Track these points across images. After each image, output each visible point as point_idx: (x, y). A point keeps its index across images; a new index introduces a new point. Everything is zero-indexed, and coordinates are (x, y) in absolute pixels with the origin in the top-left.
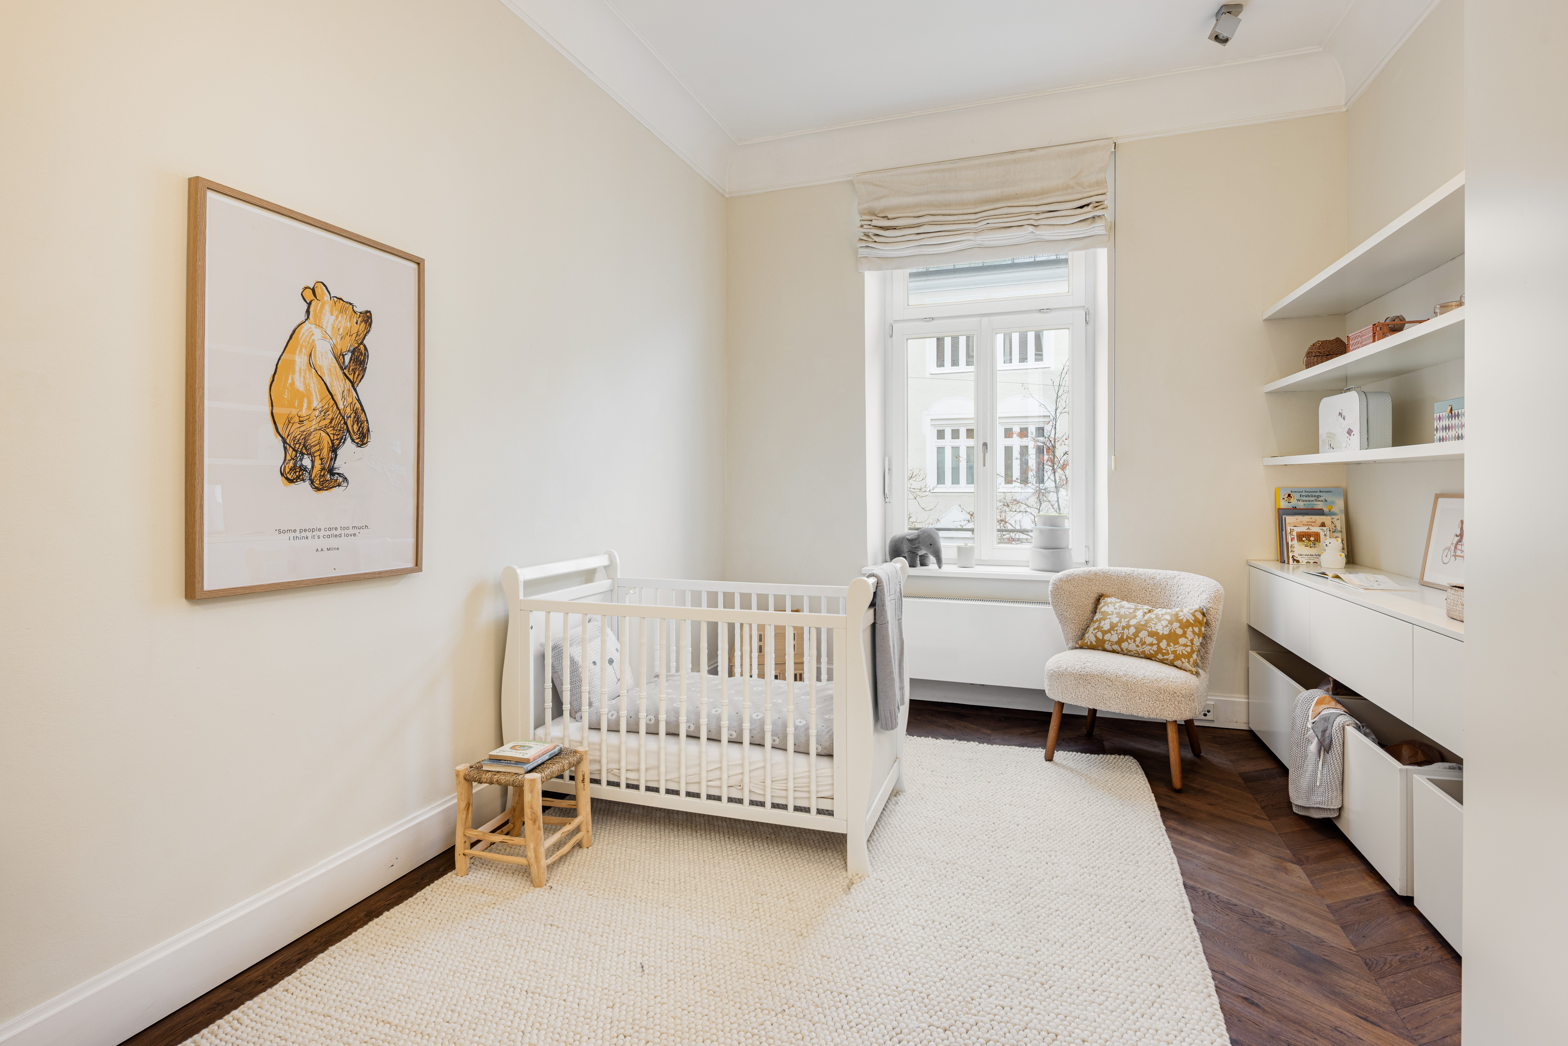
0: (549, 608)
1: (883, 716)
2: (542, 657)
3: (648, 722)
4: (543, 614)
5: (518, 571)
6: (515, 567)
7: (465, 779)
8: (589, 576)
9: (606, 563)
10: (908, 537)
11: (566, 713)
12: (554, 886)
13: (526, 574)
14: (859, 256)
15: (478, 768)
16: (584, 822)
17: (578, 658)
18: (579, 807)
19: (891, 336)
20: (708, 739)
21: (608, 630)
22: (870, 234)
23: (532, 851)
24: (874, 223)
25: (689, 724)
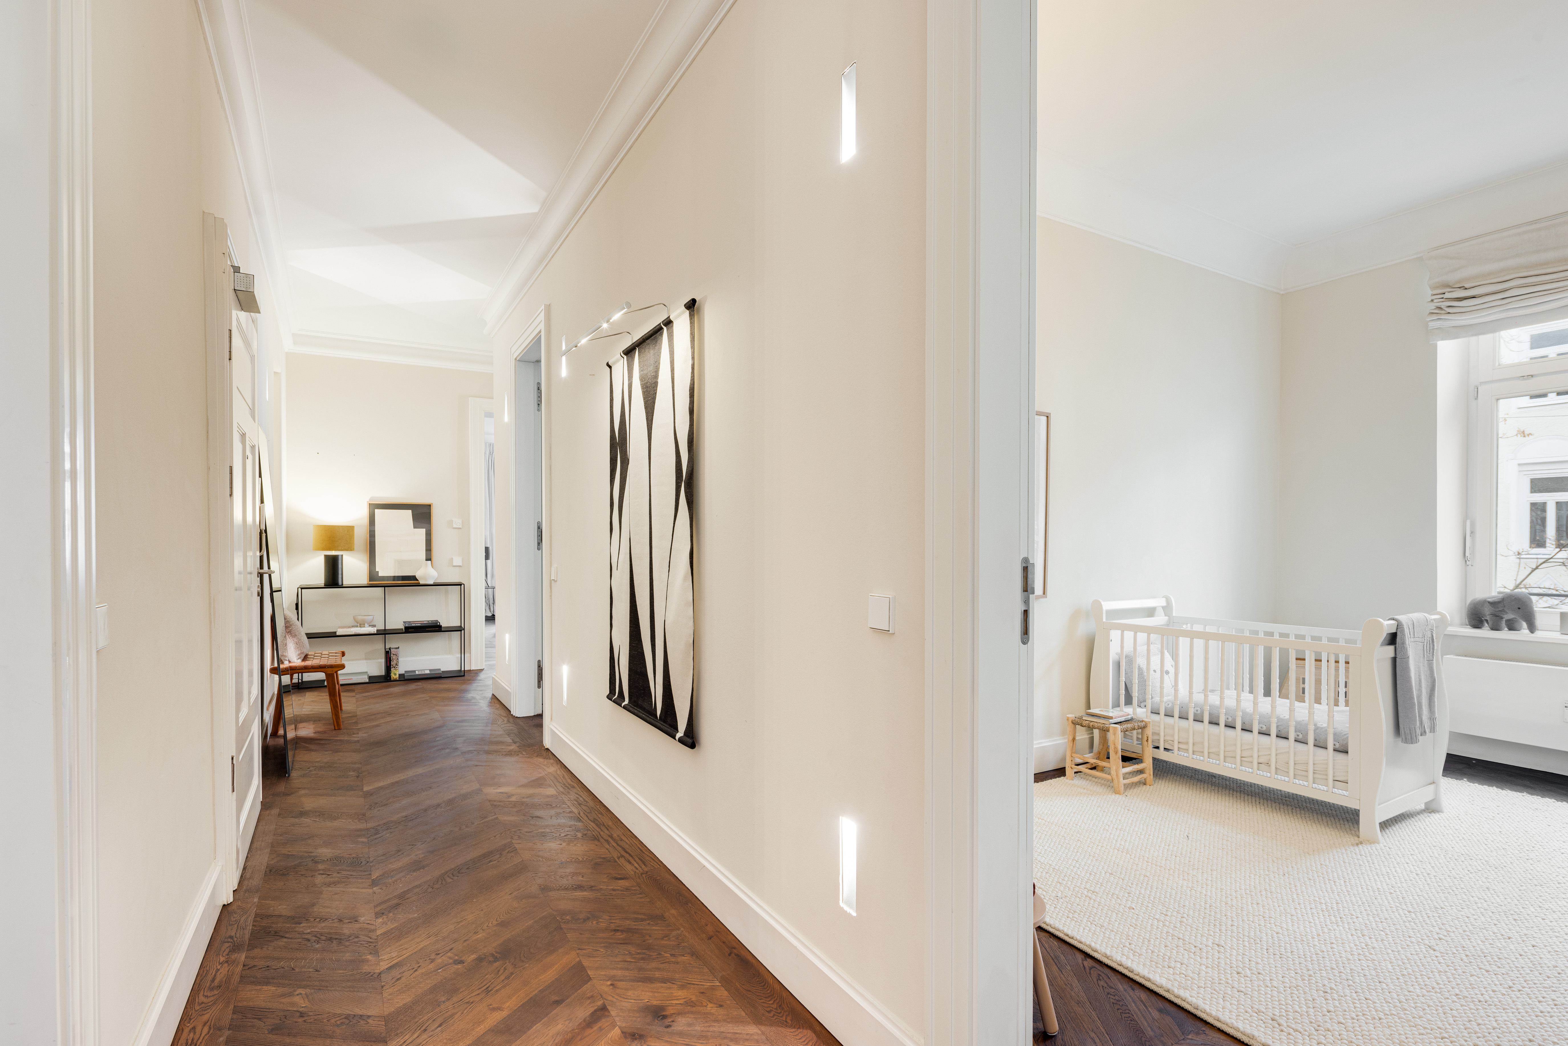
0: (1124, 628)
1: (1403, 732)
2: (1118, 665)
3: (1196, 712)
4: (1119, 632)
5: (1102, 603)
6: (1100, 600)
7: (1072, 723)
8: (1150, 612)
9: (1164, 604)
10: (1489, 600)
11: (1135, 701)
12: (1129, 796)
13: (1107, 606)
14: (1429, 329)
15: (1081, 718)
16: (1148, 768)
17: (1144, 667)
18: (1144, 758)
19: (1476, 398)
20: (1242, 729)
21: (1166, 652)
22: (1442, 307)
23: (1115, 771)
24: (1447, 295)
25: (1227, 717)
